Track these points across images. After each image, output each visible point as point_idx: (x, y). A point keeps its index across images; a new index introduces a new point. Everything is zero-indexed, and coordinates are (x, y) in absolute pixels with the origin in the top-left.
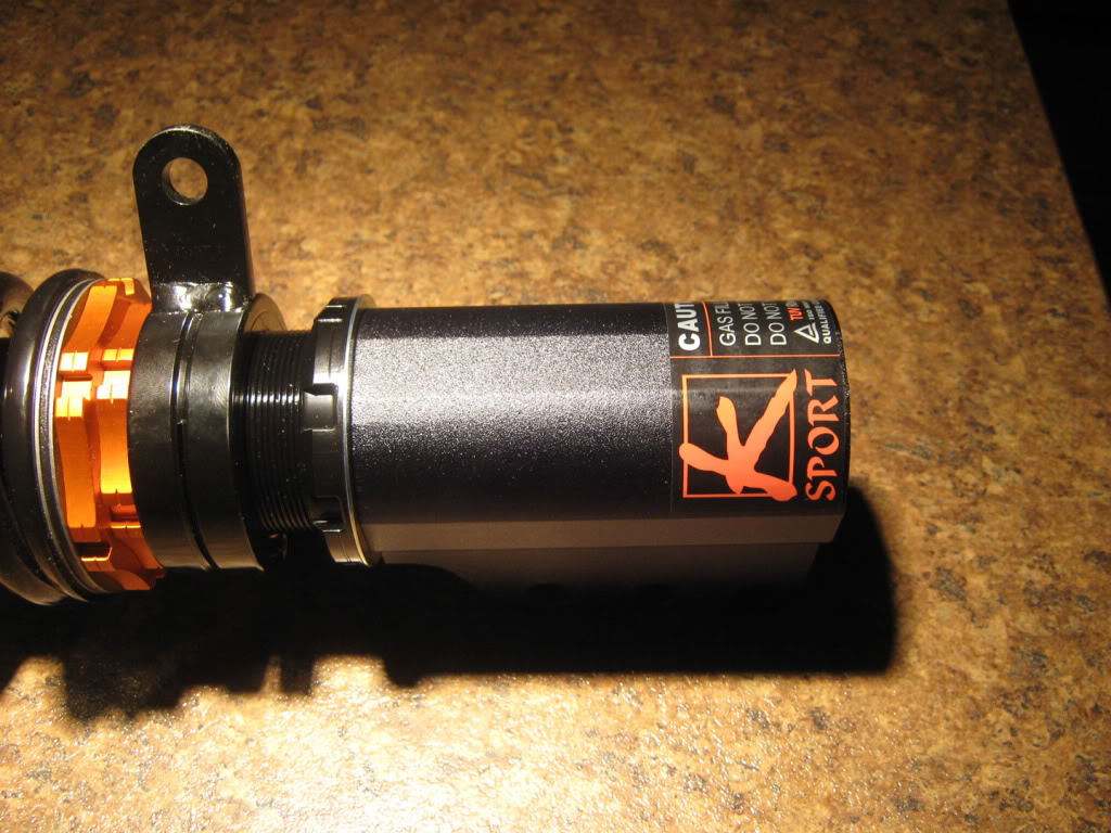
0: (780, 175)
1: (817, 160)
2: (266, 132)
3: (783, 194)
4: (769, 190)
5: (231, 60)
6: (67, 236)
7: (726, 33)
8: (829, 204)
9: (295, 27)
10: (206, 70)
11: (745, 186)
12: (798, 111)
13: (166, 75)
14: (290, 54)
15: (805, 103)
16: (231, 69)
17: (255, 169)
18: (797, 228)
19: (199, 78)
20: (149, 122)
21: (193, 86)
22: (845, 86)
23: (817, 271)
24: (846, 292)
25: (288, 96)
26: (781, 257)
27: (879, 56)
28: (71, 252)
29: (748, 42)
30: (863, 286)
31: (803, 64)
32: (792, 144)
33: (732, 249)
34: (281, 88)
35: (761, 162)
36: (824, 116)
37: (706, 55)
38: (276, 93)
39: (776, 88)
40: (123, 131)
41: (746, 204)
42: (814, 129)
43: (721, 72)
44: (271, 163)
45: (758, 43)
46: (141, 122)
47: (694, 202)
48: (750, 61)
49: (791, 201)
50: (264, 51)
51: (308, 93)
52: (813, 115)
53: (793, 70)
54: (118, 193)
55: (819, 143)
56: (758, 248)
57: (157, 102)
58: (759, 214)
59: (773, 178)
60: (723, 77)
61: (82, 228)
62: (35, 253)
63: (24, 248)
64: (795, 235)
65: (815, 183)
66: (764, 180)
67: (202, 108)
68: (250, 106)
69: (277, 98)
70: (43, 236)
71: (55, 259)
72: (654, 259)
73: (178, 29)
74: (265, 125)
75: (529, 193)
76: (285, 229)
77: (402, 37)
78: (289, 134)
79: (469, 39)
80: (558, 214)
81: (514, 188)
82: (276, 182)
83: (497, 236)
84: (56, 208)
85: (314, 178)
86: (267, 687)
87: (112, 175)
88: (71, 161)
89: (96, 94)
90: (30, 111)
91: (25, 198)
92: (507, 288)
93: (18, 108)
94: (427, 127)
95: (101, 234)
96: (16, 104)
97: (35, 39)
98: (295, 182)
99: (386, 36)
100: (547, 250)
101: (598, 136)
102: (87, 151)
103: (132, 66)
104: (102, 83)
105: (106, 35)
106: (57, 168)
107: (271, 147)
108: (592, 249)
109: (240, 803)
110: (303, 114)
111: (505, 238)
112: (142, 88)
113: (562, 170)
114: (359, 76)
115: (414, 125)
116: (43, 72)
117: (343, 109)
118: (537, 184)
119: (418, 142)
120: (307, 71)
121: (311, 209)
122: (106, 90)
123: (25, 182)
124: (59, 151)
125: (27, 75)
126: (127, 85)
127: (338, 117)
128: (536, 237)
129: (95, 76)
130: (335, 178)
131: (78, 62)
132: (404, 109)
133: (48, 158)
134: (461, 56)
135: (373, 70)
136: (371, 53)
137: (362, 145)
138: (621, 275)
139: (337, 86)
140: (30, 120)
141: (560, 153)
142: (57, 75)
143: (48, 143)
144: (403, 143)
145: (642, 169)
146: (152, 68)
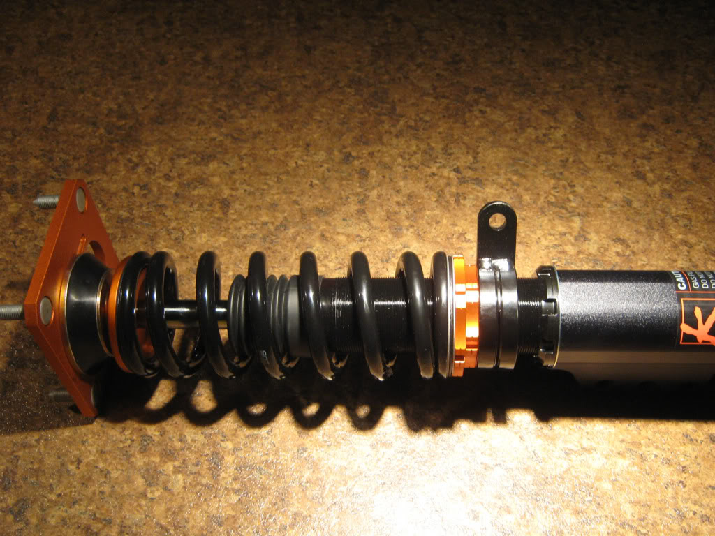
0: (670, 209)
1: (685, 202)
2: (438, 184)
3: (672, 218)
4: (666, 216)
5: (414, 148)
6: (360, 229)
7: (637, 140)
8: (693, 223)
9: (440, 133)
10: (404, 153)
11: (655, 214)
12: (674, 179)
13: (386, 155)
14: (441, 146)
15: (677, 175)
16: (415, 153)
17: (437, 201)
18: (680, 234)
19: (402, 156)
20: (384, 177)
21: (400, 160)
22: (694, 167)
23: (691, 253)
24: (705, 263)
25: (444, 166)
26: (675, 246)
27: (708, 152)
28: (364, 236)
29: (648, 145)
30: (712, 260)
31: (674, 156)
32: (674, 194)
33: (653, 243)
34: (440, 163)
35: (661, 202)
36: (686, 182)
37: (629, 151)
38: (438, 165)
39: (663, 168)
40: (373, 181)
41: (657, 222)
42: (683, 187)
43: (637, 159)
44: (443, 198)
45: (652, 145)
46: (380, 177)
47: (634, 221)
48: (650, 154)
49: (676, 221)
50: (429, 144)
51: (453, 165)
52: (682, 181)
53: (670, 159)
54: (378, 210)
55: (686, 194)
56: (665, 242)
57: (385, 168)
58: (662, 227)
59: (667, 210)
60: (639, 162)
61: (366, 225)
62: (348, 236)
63: (342, 234)
64: (680, 237)
65: (686, 213)
66: (663, 211)
67: (406, 171)
68: (428, 171)
69: (439, 168)
70: (350, 228)
71: (357, 239)
72: (620, 246)
73: (386, 132)
74: (437, 180)
75: (561, 215)
76: (456, 228)
77: (490, 139)
78: (448, 184)
79: (521, 141)
80: (575, 225)
81: (554, 213)
82: (448, 206)
83: (550, 234)
84: (352, 216)
85: (464, 205)
86: (488, 420)
87: (373, 201)
88: (353, 194)
89: (356, 163)
90: (329, 170)
91: (337, 211)
92: (559, 258)
93: (322, 169)
94: (510, 183)
95: (375, 228)
96: (321, 166)
97: (322, 135)
98: (456, 207)
99: (483, 139)
100: (573, 241)
101: (586, 189)
102: (359, 190)
103: (370, 149)
104: (358, 158)
105: (354, 134)
106: (347, 197)
107: (442, 191)
108: (592, 241)
109: (486, 465)
110: (453, 175)
111: (554, 235)
112: (377, 160)
113: (574, 204)
114: (475, 158)
115: (504, 182)
116: (329, 151)
117: (470, 173)
118: (564, 211)
119: (507, 190)
120: (450, 154)
121: (466, 220)
122: (361, 161)
123: (335, 203)
124: (347, 189)
125: (322, 152)
126: (370, 159)
127: (469, 177)
128: (567, 235)
129: (354, 154)
130: (473, 206)
131: (344, 147)
132: (498, 174)
133: (343, 192)
134: (519, 150)
135: (480, 155)
136: (478, 147)
137: (483, 191)
138: (607, 253)
139: (466, 162)
140: (330, 174)
141: (571, 197)
142: (336, 153)
143: (341, 185)
144: (501, 190)
145: (609, 205)
146: (379, 151)
